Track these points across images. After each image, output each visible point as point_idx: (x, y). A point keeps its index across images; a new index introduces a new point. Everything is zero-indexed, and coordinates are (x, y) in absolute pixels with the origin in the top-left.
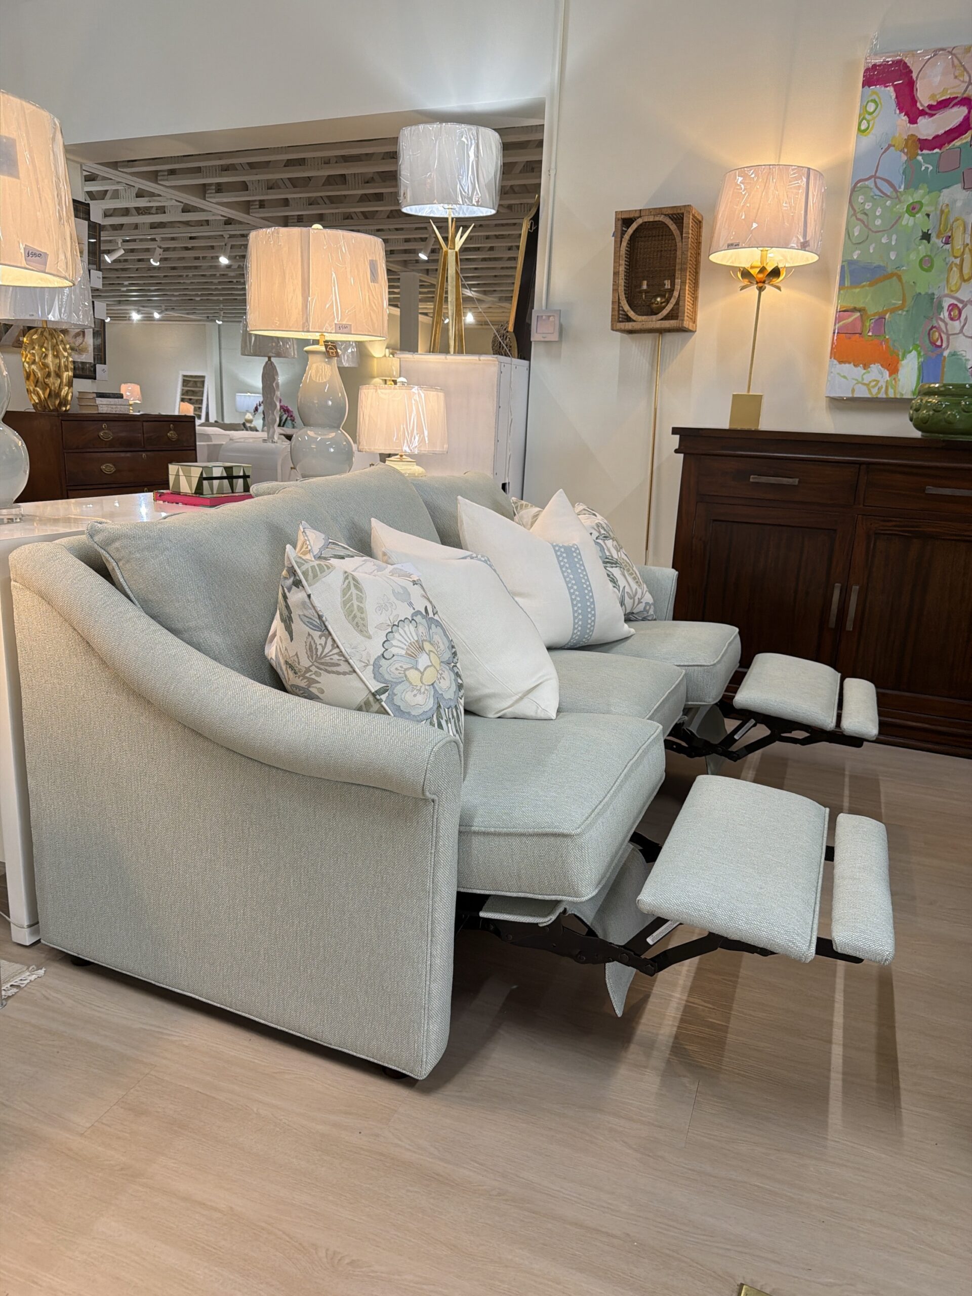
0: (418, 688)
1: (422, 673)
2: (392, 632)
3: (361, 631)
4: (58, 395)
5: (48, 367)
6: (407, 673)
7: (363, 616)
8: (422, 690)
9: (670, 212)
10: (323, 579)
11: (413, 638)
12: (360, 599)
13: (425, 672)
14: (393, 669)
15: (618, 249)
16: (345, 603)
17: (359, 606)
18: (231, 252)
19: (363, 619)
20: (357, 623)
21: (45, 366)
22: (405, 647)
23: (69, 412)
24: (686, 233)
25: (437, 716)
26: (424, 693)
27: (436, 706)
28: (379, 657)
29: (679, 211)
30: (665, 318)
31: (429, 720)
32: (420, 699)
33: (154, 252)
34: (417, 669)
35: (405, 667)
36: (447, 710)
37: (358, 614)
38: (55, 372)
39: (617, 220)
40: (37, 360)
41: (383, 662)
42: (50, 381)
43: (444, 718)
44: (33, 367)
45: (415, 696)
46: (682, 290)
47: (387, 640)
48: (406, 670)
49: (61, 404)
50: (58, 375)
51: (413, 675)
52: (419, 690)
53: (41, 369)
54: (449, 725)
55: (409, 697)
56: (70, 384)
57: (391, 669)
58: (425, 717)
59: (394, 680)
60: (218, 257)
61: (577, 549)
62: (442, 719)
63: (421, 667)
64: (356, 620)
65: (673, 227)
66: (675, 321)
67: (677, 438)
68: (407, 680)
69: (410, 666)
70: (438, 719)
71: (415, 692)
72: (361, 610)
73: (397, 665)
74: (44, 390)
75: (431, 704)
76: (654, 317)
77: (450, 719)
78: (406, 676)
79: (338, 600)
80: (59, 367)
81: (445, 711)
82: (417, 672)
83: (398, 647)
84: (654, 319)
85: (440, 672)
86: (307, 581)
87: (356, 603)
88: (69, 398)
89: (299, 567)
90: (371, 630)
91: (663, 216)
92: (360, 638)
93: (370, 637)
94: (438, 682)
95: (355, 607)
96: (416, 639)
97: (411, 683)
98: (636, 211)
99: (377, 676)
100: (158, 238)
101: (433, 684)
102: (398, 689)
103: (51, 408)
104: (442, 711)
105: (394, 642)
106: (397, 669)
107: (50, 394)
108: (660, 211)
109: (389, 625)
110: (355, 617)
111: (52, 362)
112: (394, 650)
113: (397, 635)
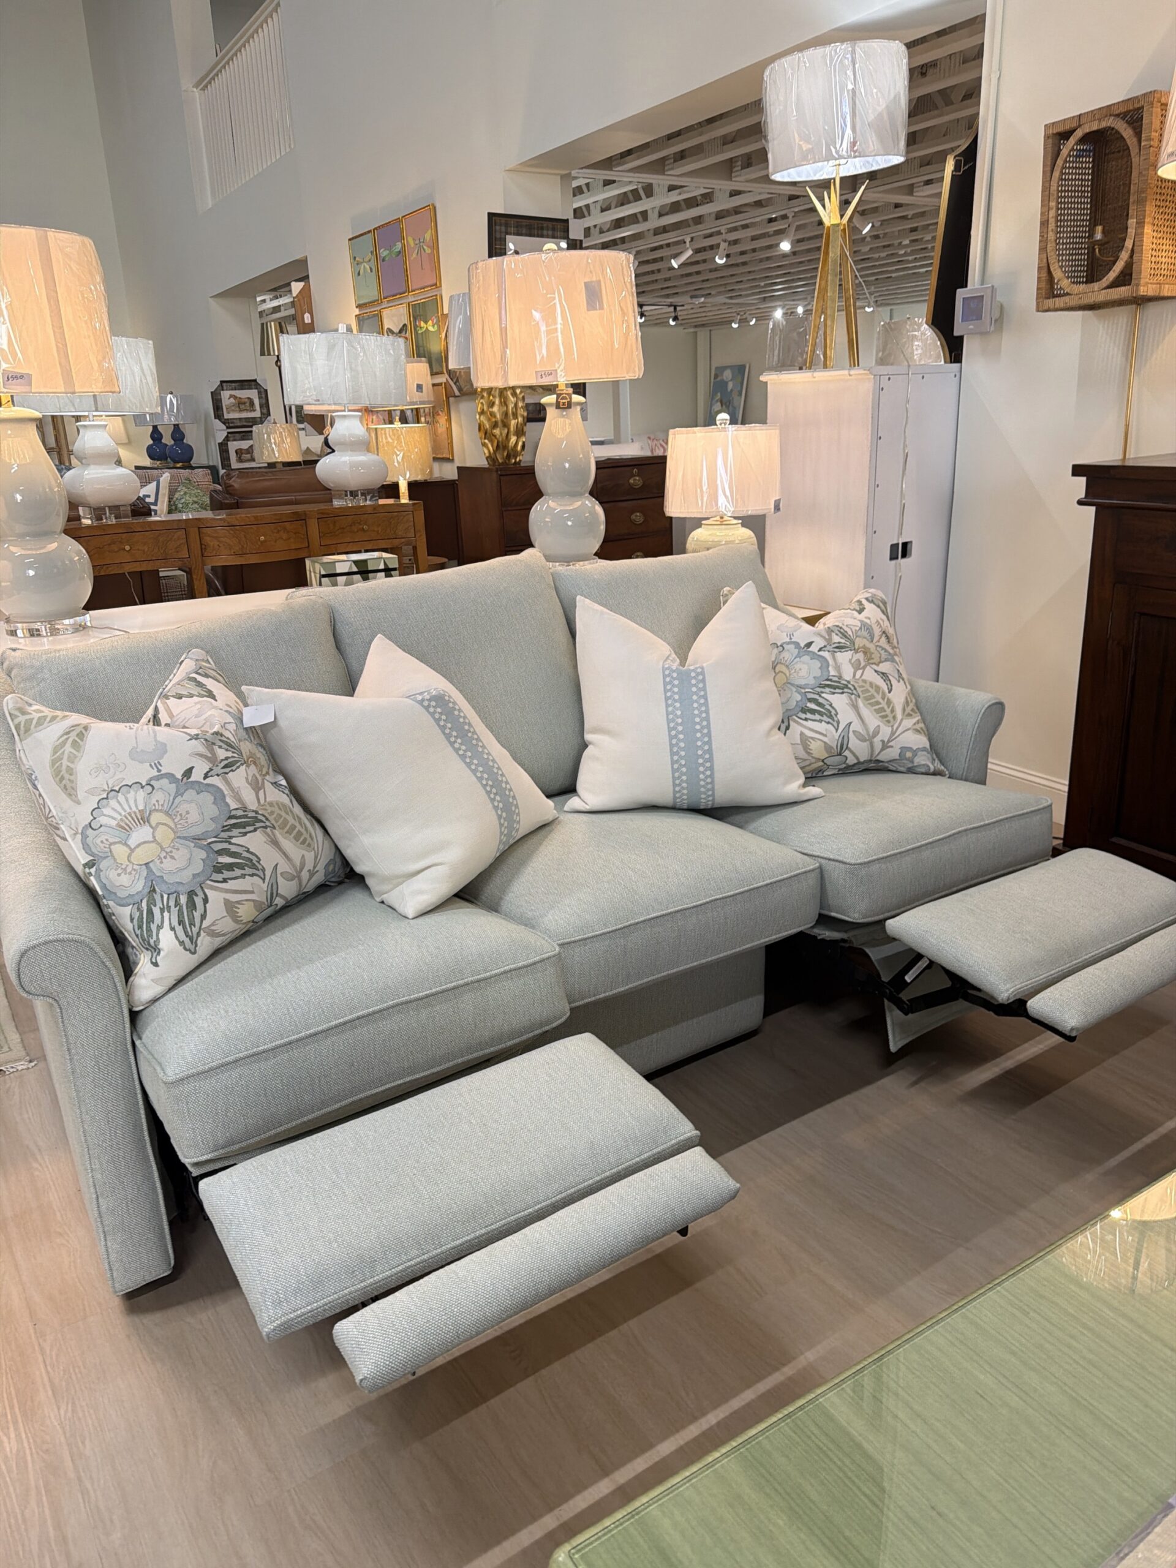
0: (123, 867)
1: (132, 850)
2: (107, 798)
3: (70, 795)
4: (505, 447)
5: (495, 417)
6: (112, 847)
7: (72, 778)
8: (129, 869)
9: (1122, 110)
10: (35, 734)
11: (136, 806)
12: (72, 759)
13: (138, 850)
14: (98, 841)
15: (1048, 185)
16: (53, 762)
17: (68, 766)
18: (794, 235)
19: (71, 781)
20: (65, 786)
21: (493, 414)
22: (119, 817)
23: (522, 464)
24: (1146, 140)
25: (148, 901)
26: (130, 873)
27: (147, 890)
28: (86, 826)
29: (1136, 106)
30: (1115, 284)
31: (136, 906)
32: (125, 880)
33: (718, 248)
34: (126, 844)
35: (111, 840)
36: (165, 897)
37: (67, 776)
38: (502, 421)
39: (1047, 137)
40: (485, 408)
41: (90, 832)
42: (497, 431)
43: (159, 904)
44: (482, 418)
45: (119, 875)
46: (1139, 234)
47: (98, 808)
48: (111, 844)
49: (509, 457)
50: (506, 425)
51: (120, 851)
52: (125, 869)
53: (489, 420)
54: (166, 914)
55: (112, 874)
56: (520, 432)
57: (98, 840)
58: (131, 901)
59: (100, 854)
60: (778, 245)
61: (703, 673)
62: (155, 906)
63: (132, 842)
64: (64, 782)
65: (1127, 133)
66: (1127, 288)
67: (1082, 481)
68: (112, 856)
69: (117, 840)
70: (148, 905)
71: (119, 871)
72: (70, 771)
73: (103, 838)
74: (491, 441)
75: (140, 886)
76: (1096, 286)
77: (169, 907)
78: (111, 851)
79: (47, 757)
80: (506, 414)
81: (162, 897)
82: (125, 848)
83: (111, 815)
84: (1096, 289)
85: (168, 850)
86: (19, 735)
87: (65, 762)
88: (519, 448)
89: (12, 720)
90: (81, 795)
91: (1112, 118)
92: (68, 803)
93: (78, 803)
94: (158, 862)
95: (64, 767)
96: (141, 807)
97: (115, 860)
98: (1073, 117)
99: (86, 847)
100: (723, 229)
101: (146, 864)
102: (103, 865)
103: (500, 461)
104: (157, 897)
105: (106, 811)
106: (102, 842)
107: (498, 446)
108: (1107, 111)
109: (104, 790)
110: (62, 778)
111: (499, 410)
112: (103, 820)
113: (113, 803)
